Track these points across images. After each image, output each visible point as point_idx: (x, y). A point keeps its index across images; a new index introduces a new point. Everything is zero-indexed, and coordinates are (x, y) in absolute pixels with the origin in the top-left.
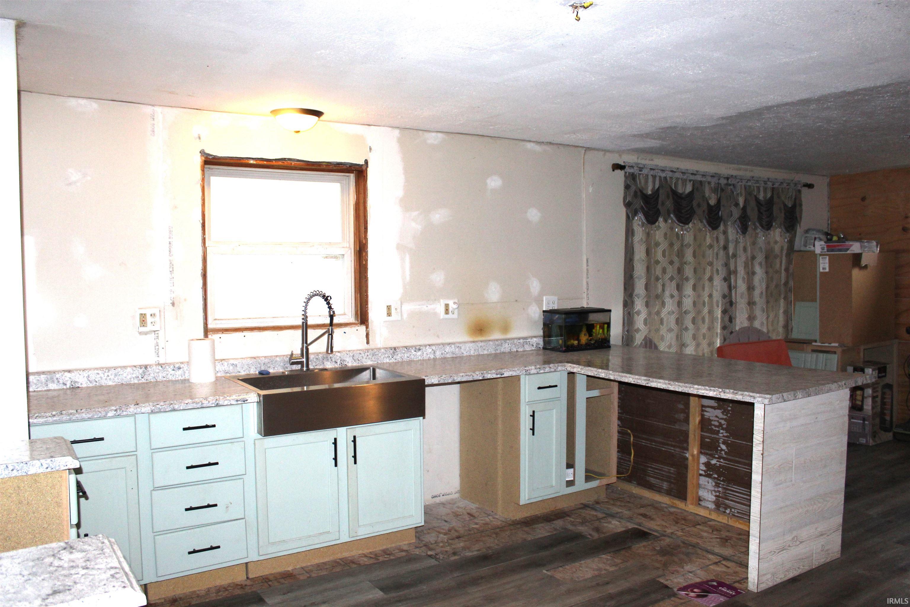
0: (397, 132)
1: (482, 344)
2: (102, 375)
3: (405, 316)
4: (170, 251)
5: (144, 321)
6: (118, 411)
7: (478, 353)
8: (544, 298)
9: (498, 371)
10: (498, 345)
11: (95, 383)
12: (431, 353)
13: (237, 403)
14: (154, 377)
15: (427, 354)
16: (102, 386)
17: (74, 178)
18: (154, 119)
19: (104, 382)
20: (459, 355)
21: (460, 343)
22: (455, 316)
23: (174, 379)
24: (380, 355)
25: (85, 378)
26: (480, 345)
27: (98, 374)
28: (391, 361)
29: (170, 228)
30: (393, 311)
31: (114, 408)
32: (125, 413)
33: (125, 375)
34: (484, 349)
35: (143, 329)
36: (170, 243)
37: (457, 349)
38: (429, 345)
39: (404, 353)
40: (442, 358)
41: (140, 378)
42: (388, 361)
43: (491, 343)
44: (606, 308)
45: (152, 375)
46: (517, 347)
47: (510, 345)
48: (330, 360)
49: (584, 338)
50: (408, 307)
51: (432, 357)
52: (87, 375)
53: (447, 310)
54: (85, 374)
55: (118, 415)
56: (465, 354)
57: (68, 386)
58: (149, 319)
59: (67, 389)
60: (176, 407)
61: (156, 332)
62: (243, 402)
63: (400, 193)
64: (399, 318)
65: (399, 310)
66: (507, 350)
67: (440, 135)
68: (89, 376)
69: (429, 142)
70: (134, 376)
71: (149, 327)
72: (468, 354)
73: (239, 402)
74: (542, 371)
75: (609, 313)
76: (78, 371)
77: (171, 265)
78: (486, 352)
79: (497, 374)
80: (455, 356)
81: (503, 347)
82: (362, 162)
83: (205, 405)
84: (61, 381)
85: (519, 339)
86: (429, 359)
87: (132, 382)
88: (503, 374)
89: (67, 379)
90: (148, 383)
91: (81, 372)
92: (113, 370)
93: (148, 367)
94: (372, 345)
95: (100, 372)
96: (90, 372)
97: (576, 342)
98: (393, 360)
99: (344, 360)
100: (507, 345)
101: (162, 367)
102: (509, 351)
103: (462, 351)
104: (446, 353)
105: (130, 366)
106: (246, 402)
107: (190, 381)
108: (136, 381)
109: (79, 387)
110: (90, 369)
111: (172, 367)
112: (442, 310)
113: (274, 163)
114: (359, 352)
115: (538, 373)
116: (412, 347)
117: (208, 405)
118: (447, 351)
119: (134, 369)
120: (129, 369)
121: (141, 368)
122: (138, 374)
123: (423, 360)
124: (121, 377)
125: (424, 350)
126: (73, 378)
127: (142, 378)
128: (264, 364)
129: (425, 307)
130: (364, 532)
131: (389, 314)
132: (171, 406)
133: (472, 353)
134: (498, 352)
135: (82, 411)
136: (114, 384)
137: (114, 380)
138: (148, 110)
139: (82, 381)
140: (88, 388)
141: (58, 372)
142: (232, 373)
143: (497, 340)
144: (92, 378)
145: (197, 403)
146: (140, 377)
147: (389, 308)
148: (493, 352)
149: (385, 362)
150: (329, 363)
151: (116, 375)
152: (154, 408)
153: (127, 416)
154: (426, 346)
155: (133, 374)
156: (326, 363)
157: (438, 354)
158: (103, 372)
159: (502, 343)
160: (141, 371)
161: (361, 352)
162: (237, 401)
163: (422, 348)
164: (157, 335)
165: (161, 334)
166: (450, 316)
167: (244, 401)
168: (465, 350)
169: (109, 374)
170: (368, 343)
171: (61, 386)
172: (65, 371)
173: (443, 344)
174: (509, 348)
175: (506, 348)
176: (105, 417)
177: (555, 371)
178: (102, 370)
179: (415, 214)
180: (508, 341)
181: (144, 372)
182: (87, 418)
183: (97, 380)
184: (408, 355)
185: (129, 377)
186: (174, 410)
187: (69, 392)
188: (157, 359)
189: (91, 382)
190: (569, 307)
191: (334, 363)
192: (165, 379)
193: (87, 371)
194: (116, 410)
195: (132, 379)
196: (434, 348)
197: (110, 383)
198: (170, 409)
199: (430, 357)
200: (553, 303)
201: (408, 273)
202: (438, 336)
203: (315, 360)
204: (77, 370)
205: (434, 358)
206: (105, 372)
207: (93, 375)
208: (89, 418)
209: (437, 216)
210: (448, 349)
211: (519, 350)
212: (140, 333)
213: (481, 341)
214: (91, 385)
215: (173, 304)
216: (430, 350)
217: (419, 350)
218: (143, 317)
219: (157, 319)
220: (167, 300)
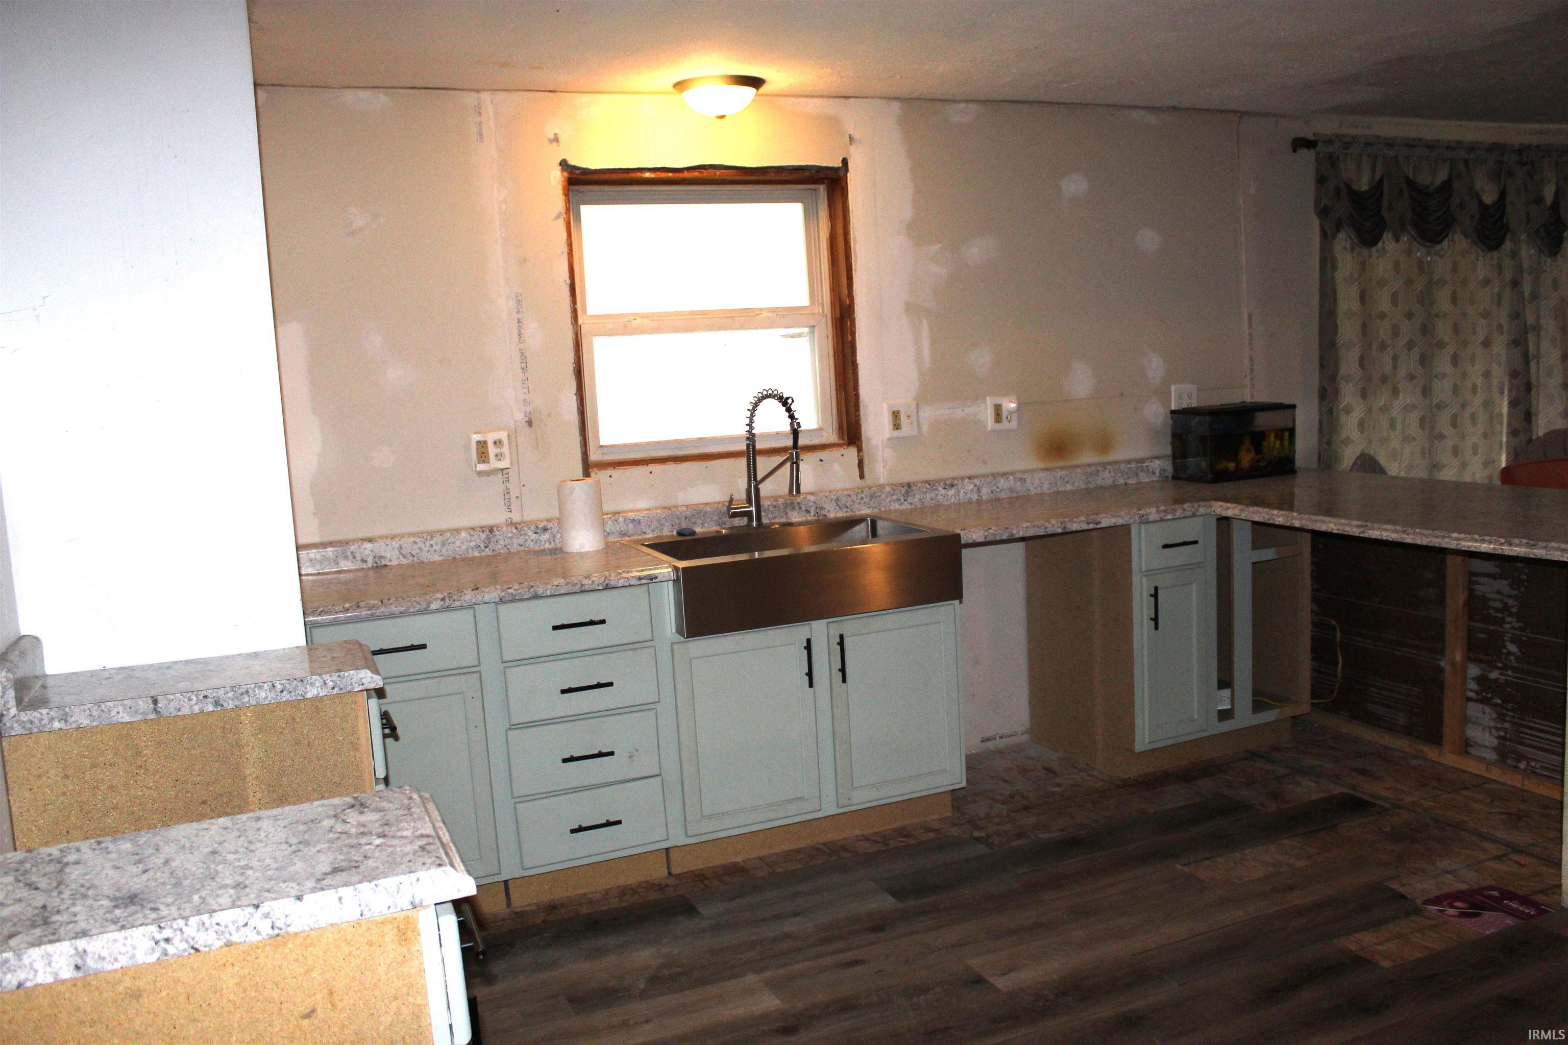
0: (896, 107)
1: (1063, 473)
2: (421, 545)
3: (925, 428)
4: (520, 335)
5: (483, 453)
6: (447, 600)
7: (1055, 489)
8: (1173, 388)
9: (1091, 517)
10: (1092, 474)
11: (411, 558)
12: (972, 490)
13: (639, 583)
14: (505, 546)
15: (966, 493)
16: (423, 562)
17: (358, 222)
18: (480, 113)
19: (425, 556)
20: (1021, 494)
21: (1024, 472)
22: (1014, 425)
23: (537, 548)
24: (883, 496)
25: (395, 550)
26: (1059, 474)
27: (415, 543)
28: (903, 507)
29: (517, 297)
30: (904, 421)
31: (440, 596)
32: (457, 604)
33: (458, 543)
34: (1067, 482)
35: (481, 467)
36: (519, 321)
37: (1019, 483)
38: (970, 478)
39: (925, 493)
40: (992, 500)
41: (483, 548)
42: (897, 506)
43: (1079, 470)
44: (1286, 401)
45: (502, 542)
46: (1125, 476)
47: (1112, 474)
48: (797, 508)
49: (1246, 458)
50: (929, 413)
51: (974, 497)
52: (397, 545)
53: (998, 415)
54: (395, 544)
55: (448, 607)
56: (1033, 491)
57: (370, 565)
58: (492, 450)
59: (369, 569)
60: (540, 591)
61: (505, 472)
62: (650, 581)
63: (908, 214)
64: (915, 432)
65: (914, 419)
66: (1108, 482)
67: (973, 107)
68: (401, 548)
69: (955, 119)
70: (473, 544)
71: (494, 464)
72: (1038, 491)
73: (644, 581)
74: (1170, 517)
75: (1290, 410)
76: (384, 540)
77: (523, 356)
78: (1069, 487)
79: (1088, 523)
80: (1015, 495)
81: (1100, 478)
82: (838, 164)
83: (587, 588)
84: (359, 557)
85: (1129, 462)
86: (970, 502)
87: (470, 555)
88: (1100, 523)
89: (367, 552)
90: (495, 556)
91: (389, 541)
92: (438, 535)
93: (495, 529)
94: (869, 480)
95: (417, 540)
96: (403, 540)
97: (1231, 465)
98: (906, 506)
99: (822, 508)
100: (1107, 472)
101: (516, 528)
102: (1112, 483)
103: (1027, 485)
104: (998, 490)
105: (465, 529)
106: (654, 581)
107: (564, 550)
108: (477, 554)
109: (386, 566)
110: (402, 536)
111: (533, 527)
112: (988, 415)
113: (686, 175)
114: (846, 492)
115: (1162, 520)
116: (938, 481)
117: (592, 587)
118: (1000, 486)
119: (472, 532)
120: (463, 534)
121: (483, 532)
122: (478, 540)
123: (959, 504)
124: (451, 547)
125: (960, 486)
126: (376, 550)
127: (486, 547)
128: (686, 518)
129: (959, 412)
130: (862, 799)
131: (897, 426)
132: (532, 590)
133: (1045, 488)
134: (1092, 486)
135: (390, 602)
136: (441, 558)
137: (441, 551)
138: (470, 99)
139: (392, 556)
140: (401, 566)
141: (354, 541)
142: (632, 535)
143: (1089, 465)
144: (407, 549)
145: (574, 585)
146: (482, 545)
147: (896, 415)
148: (1083, 486)
149: (892, 508)
150: (795, 514)
151: (443, 544)
152: (503, 594)
153: (461, 608)
154: (963, 479)
155: (470, 542)
156: (790, 513)
157: (985, 493)
158: (423, 540)
159: (1098, 471)
160: (483, 536)
161: (851, 493)
162: (640, 578)
163: (956, 482)
164: (507, 476)
165: (513, 474)
166: (1005, 425)
167: (651, 579)
168: (1033, 484)
169: (432, 542)
170: (862, 476)
171: (359, 565)
172: (363, 540)
173: (994, 476)
174: (1111, 479)
175: (1106, 478)
176: (426, 611)
177: (1194, 515)
178: (421, 536)
179: (935, 248)
180: (1109, 467)
181: (488, 538)
182: (397, 612)
183: (414, 553)
184: (933, 495)
185: (464, 547)
186: (536, 597)
187: (371, 573)
188: (509, 515)
189: (405, 557)
190: (1218, 403)
191: (804, 513)
192: (522, 548)
193: (397, 539)
194: (443, 599)
195: (470, 550)
196: (977, 482)
197: (436, 558)
198: (530, 595)
199: (970, 498)
200: (1190, 397)
201: (926, 353)
202: (984, 462)
203: (771, 509)
204: (381, 538)
205: (977, 500)
206: (426, 540)
207: (407, 543)
208: (401, 613)
209: (974, 250)
210: (1002, 483)
211: (1130, 481)
212: (480, 474)
213: (1061, 468)
214: (405, 561)
215: (530, 423)
216: (971, 487)
217: (952, 486)
218: (482, 446)
219: (505, 449)
220: (520, 417)
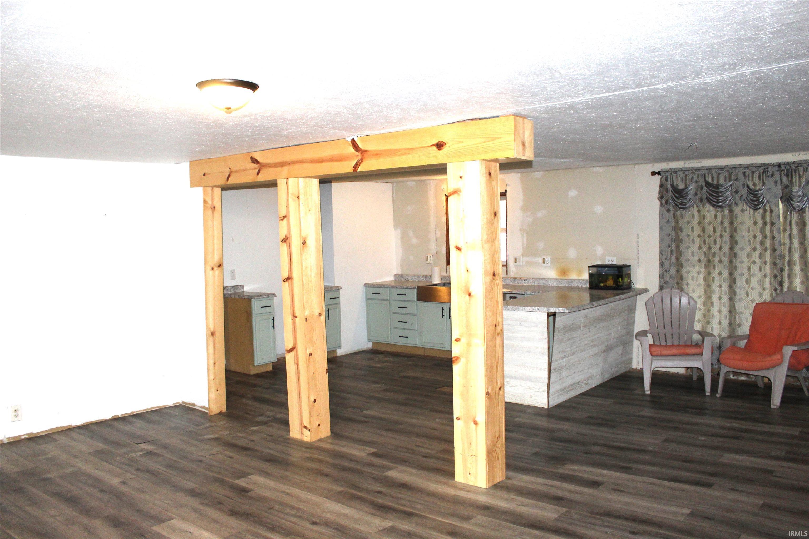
0: (519, 175)
3: (524, 263)
4: (436, 233)
5: (427, 259)
8: (606, 258)
10: (570, 282)
15: (530, 283)
19: (415, 280)
22: (549, 265)
30: (518, 260)
35: (427, 262)
38: (532, 279)
42: (512, 284)
43: (566, 280)
44: (628, 264)
50: (525, 259)
51: (533, 284)
53: (544, 261)
55: (384, 287)
56: (551, 285)
57: (405, 280)
58: (429, 259)
61: (432, 264)
63: (521, 204)
64: (521, 264)
65: (521, 260)
66: (576, 285)
67: (541, 172)
69: (536, 176)
71: (429, 262)
77: (436, 238)
78: (562, 285)
82: (504, 191)
85: (584, 280)
86: (532, 286)
87: (422, 281)
89: (406, 277)
92: (417, 276)
97: (602, 285)
98: (514, 284)
103: (549, 283)
109: (408, 281)
123: (528, 286)
124: (419, 278)
125: (529, 280)
129: (534, 259)
131: (516, 262)
134: (570, 286)
136: (417, 281)
138: (429, 182)
139: (409, 279)
147: (516, 259)
157: (536, 283)
166: (546, 264)
170: (507, 274)
176: (381, 287)
179: (529, 213)
193: (411, 275)
200: (612, 261)
201: (525, 242)
209: (540, 214)
210: (541, 281)
211: (584, 286)
212: (427, 263)
215: (437, 253)
216: (532, 281)
217: (527, 280)
218: (428, 257)
219: (432, 258)
220: (435, 252)
